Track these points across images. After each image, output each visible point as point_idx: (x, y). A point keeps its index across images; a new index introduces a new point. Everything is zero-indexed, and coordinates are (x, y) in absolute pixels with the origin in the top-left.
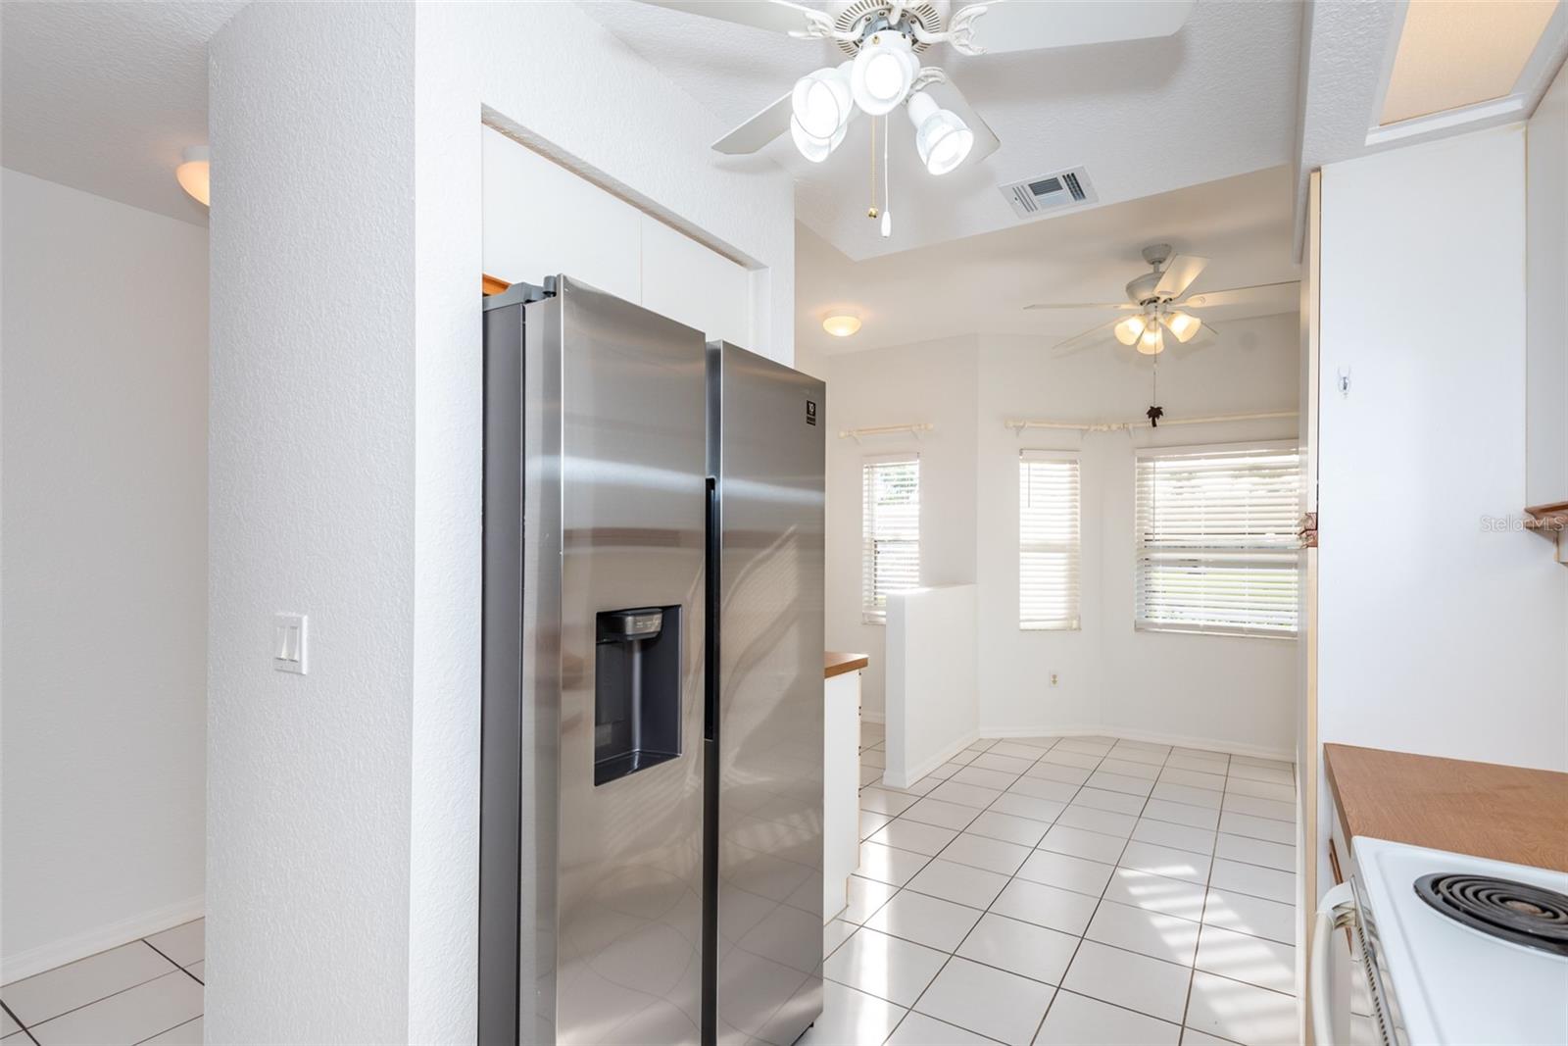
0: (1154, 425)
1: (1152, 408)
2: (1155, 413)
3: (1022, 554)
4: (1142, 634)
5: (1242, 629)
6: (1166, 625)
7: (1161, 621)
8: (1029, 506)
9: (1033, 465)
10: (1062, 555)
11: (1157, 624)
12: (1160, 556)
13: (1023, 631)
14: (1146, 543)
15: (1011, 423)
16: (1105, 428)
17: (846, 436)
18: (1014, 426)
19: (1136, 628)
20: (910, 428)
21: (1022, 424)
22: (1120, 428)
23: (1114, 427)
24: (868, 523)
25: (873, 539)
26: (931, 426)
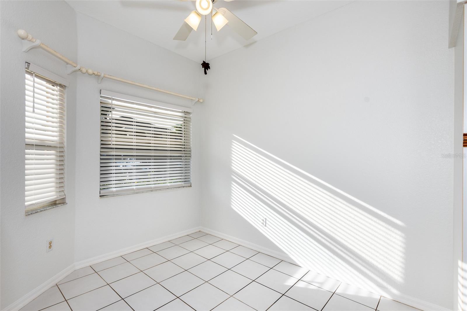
0: (206, 73)
3: (27, 151)
4: (104, 199)
5: (151, 188)
6: (117, 191)
7: (114, 189)
8: (34, 112)
9: (37, 80)
10: (53, 152)
11: (112, 192)
12: (114, 153)
13: (29, 215)
14: (106, 146)
15: (23, 35)
16: (84, 71)
18: (27, 38)
19: (100, 196)
21: (33, 41)
22: (94, 74)
23: (90, 72)
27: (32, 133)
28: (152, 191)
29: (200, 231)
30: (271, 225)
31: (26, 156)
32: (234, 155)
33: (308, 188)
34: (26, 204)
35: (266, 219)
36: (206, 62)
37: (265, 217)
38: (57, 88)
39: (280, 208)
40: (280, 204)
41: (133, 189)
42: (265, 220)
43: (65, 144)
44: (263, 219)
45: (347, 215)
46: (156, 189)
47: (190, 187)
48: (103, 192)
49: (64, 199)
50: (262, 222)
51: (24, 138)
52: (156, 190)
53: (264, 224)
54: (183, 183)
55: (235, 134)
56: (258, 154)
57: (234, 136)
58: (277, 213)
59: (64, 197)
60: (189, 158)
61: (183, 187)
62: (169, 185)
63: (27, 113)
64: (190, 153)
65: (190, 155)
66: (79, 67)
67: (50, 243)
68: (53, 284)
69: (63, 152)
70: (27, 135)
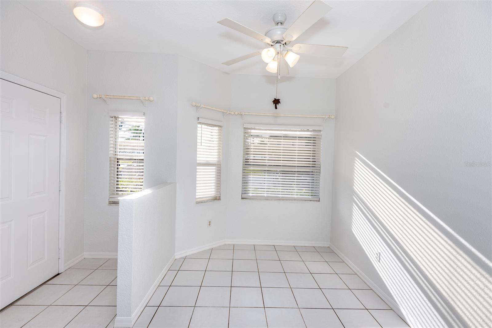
0: (276, 108)
1: (275, 99)
2: (276, 102)
3: (198, 167)
4: (244, 201)
5: (279, 197)
6: (253, 196)
7: (251, 195)
8: (201, 145)
9: (203, 126)
10: (214, 167)
11: (249, 196)
12: (251, 168)
13: (197, 203)
14: (246, 163)
15: (194, 104)
16: (233, 113)
17: (98, 97)
18: (195, 105)
19: (242, 198)
20: (139, 98)
21: (199, 105)
22: (238, 114)
23: (236, 113)
24: (112, 149)
25: (116, 158)
26: (151, 99)
27: (201, 157)
28: (279, 200)
29: (329, 247)
30: (384, 262)
31: (197, 170)
32: (355, 174)
33: (424, 228)
34: (197, 197)
35: (380, 253)
36: (277, 99)
37: (379, 251)
38: (217, 128)
39: (394, 245)
40: (394, 241)
41: (264, 196)
42: (378, 255)
43: (221, 162)
44: (378, 253)
45: (473, 281)
47: (319, 202)
48: (244, 196)
49: (220, 197)
50: (376, 256)
51: (196, 160)
52: (283, 200)
53: (378, 258)
54: (310, 197)
55: (358, 152)
56: (376, 176)
57: (357, 153)
58: (390, 250)
59: (220, 195)
60: (319, 174)
61: (311, 200)
62: (295, 196)
63: (198, 147)
64: (320, 169)
65: (319, 171)
66: (228, 112)
67: (210, 222)
68: (211, 247)
69: (220, 167)
70: (198, 159)
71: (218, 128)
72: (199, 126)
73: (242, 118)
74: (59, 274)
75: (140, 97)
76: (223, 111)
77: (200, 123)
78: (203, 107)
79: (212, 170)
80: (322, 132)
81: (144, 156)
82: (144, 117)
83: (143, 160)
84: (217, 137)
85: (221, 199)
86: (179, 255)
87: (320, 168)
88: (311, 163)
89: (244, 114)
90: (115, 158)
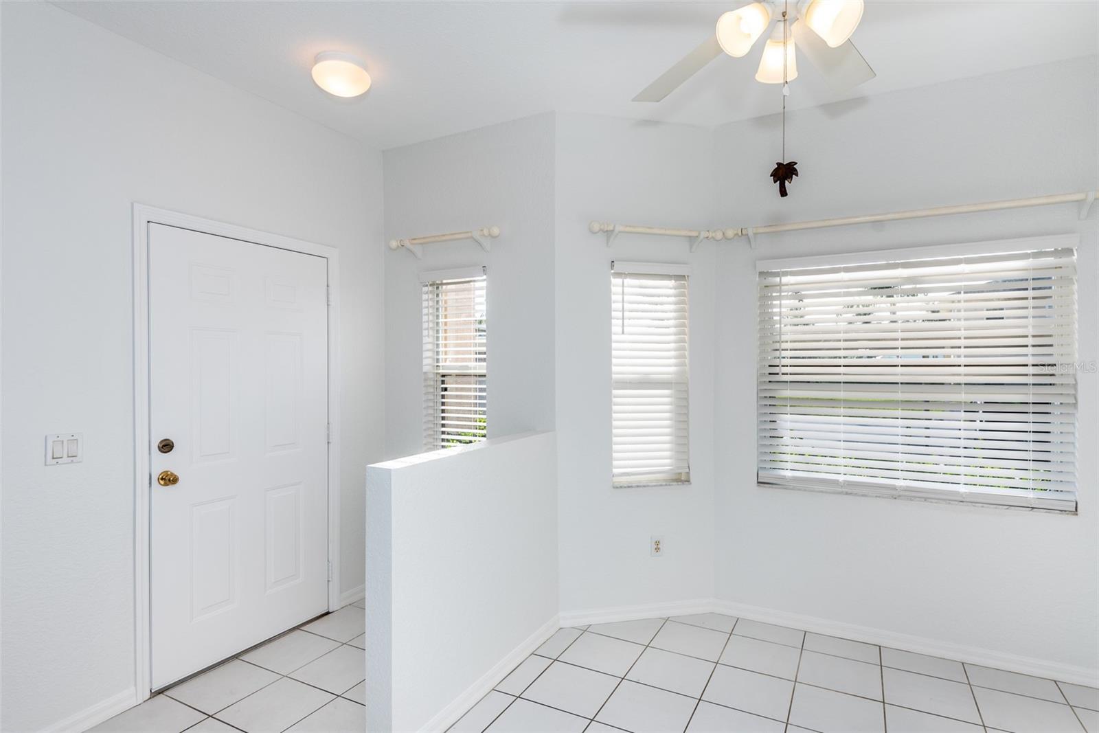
0: (783, 193)
1: (779, 165)
2: (784, 173)
3: (615, 392)
4: (766, 490)
5: (894, 488)
6: (795, 479)
7: (788, 474)
9: (628, 281)
10: (667, 392)
11: (784, 478)
12: (788, 393)
13: (617, 488)
14: (771, 377)
15: (596, 227)
16: (719, 235)
17: (398, 246)
18: (601, 230)
19: (758, 483)
20: (470, 235)
21: (611, 228)
22: (737, 234)
23: (730, 233)
24: (429, 354)
25: (439, 373)
26: (496, 231)
27: (622, 366)
31: (615, 400)
36: (785, 164)
38: (671, 283)
43: (689, 376)
46: (914, 494)
47: (1075, 517)
48: (766, 476)
49: (688, 474)
51: (610, 372)
54: (1031, 495)
59: (687, 471)
60: (1070, 410)
61: (1033, 508)
62: (962, 489)
63: (614, 337)
64: (1074, 392)
65: (1072, 401)
66: (704, 234)
67: (657, 543)
68: (665, 614)
69: (687, 391)
70: (614, 369)
71: (673, 281)
72: (616, 281)
73: (751, 247)
74: (328, 613)
75: (471, 232)
76: (683, 233)
77: (618, 275)
78: (620, 232)
79: (662, 400)
80: (1075, 257)
81: (487, 366)
82: (485, 277)
83: (485, 376)
84: (672, 307)
85: (692, 480)
86: (570, 618)
87: (1076, 390)
88: (1031, 370)
89: (755, 234)
90: (437, 373)
